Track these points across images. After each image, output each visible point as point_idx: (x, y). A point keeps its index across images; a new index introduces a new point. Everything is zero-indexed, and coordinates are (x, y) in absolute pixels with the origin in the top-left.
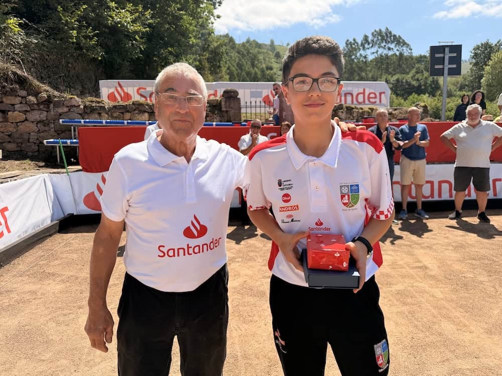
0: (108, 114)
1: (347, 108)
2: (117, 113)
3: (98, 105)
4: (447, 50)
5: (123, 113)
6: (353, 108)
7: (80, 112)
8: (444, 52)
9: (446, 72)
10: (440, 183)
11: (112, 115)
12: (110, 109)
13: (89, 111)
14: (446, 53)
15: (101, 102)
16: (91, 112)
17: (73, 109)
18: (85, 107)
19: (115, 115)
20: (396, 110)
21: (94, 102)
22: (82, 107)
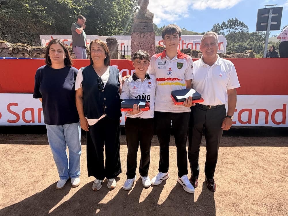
0: (29, 54)
1: (193, 51)
2: (36, 54)
3: (22, 48)
4: (271, 11)
5: (39, 54)
6: (198, 52)
7: (9, 53)
8: (268, 13)
9: (269, 27)
10: (258, 111)
11: (32, 55)
12: (31, 51)
13: (16, 52)
14: (270, 13)
15: (26, 47)
16: (17, 52)
17: (4, 50)
18: (13, 49)
19: (34, 55)
20: (230, 54)
21: (20, 46)
22: (11, 49)
